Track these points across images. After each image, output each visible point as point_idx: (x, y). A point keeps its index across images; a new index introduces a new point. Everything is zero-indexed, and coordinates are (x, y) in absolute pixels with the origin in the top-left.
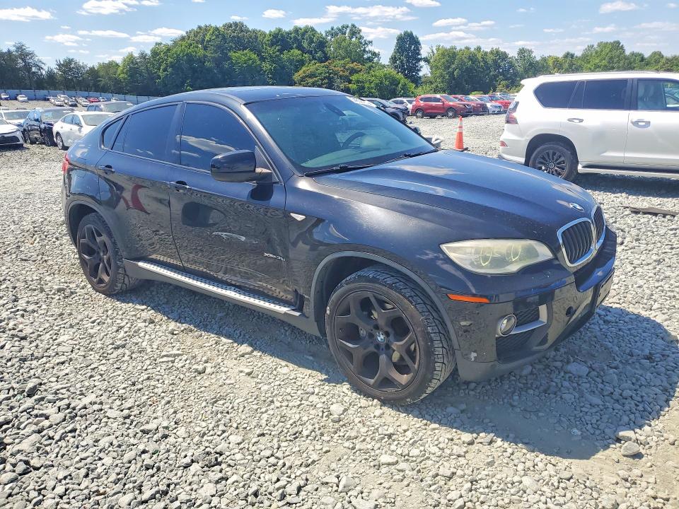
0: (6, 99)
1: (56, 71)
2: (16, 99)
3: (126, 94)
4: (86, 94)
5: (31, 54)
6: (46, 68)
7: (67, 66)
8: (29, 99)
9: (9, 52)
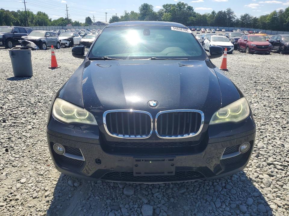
0: (218, 30)
1: (239, 19)
2: (221, 31)
3: (267, 29)
4: (248, 29)
5: (232, 13)
6: (236, 18)
7: (245, 17)
8: (225, 31)
9: (225, 12)
